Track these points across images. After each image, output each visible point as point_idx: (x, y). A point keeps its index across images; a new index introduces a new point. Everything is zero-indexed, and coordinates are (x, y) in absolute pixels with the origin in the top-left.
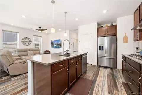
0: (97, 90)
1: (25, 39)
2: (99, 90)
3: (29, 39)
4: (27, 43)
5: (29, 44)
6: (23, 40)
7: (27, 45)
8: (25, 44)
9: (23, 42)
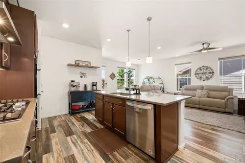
0: (88, 147)
1: (201, 70)
2: (86, 150)
3: (207, 68)
4: (204, 77)
5: (208, 78)
6: (197, 72)
7: (204, 80)
8: (201, 77)
9: (197, 75)
